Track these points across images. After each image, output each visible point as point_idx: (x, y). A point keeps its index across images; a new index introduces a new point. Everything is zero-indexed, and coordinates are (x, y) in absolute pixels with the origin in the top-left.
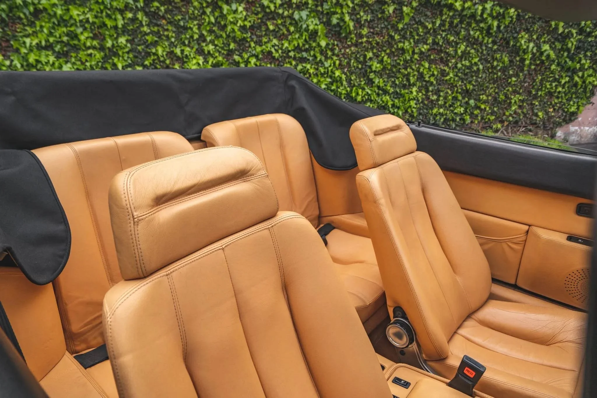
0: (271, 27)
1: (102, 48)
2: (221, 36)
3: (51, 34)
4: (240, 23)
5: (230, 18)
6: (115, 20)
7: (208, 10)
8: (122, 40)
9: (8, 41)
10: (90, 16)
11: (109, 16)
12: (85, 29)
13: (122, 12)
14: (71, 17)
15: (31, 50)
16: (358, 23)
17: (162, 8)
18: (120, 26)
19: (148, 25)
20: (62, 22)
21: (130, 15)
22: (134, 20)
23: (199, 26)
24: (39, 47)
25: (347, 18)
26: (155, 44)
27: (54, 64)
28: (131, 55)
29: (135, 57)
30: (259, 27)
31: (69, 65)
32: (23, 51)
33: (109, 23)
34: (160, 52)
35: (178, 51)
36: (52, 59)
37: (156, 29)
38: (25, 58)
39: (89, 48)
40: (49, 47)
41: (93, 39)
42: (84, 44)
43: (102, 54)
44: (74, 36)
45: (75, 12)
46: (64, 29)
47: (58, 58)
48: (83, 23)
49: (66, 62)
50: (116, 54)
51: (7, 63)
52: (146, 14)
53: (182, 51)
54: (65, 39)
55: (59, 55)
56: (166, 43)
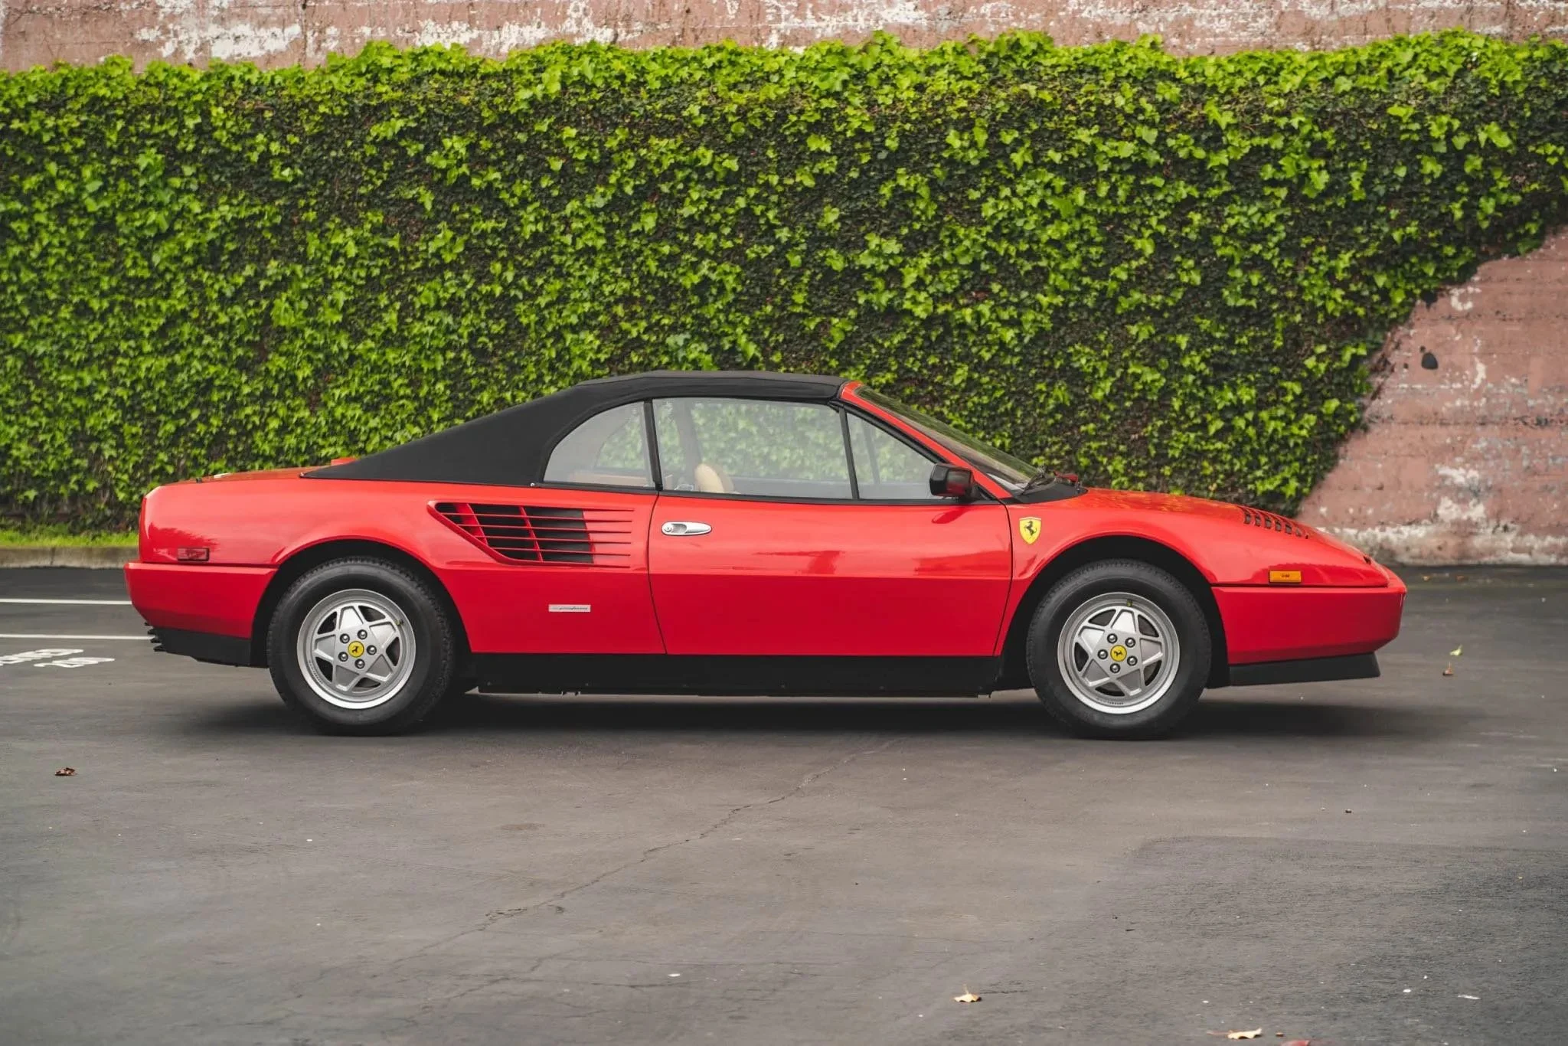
0: (635, 359)
1: (417, 398)
2: (567, 375)
3: (362, 383)
4: (591, 355)
5: (576, 351)
6: (434, 361)
7: (549, 343)
8: (440, 386)
9: (318, 394)
10: (407, 360)
11: (427, 358)
12: (400, 375)
13: (443, 351)
14: (386, 362)
15: (339, 403)
16: (763, 345)
17: (490, 345)
18: (439, 368)
19: (474, 365)
20: (375, 368)
21: (451, 355)
22: (457, 360)
23: (537, 363)
24: (350, 399)
25: (743, 340)
26: (481, 388)
27: (359, 419)
28: (450, 405)
29: (454, 406)
30: (621, 360)
31: (377, 420)
32: (331, 404)
33: (426, 366)
34: (485, 399)
35: (508, 395)
36: (358, 412)
37: (482, 370)
38: (331, 413)
39: (402, 397)
40: (357, 398)
41: (408, 386)
42: (397, 392)
43: (416, 404)
44: (385, 384)
45: (391, 355)
46: (377, 377)
47: (366, 411)
48: (398, 369)
49: (375, 417)
50: (432, 404)
51: (313, 420)
52: (473, 351)
53: (514, 397)
54: (377, 388)
55: (367, 409)
56: (495, 388)
